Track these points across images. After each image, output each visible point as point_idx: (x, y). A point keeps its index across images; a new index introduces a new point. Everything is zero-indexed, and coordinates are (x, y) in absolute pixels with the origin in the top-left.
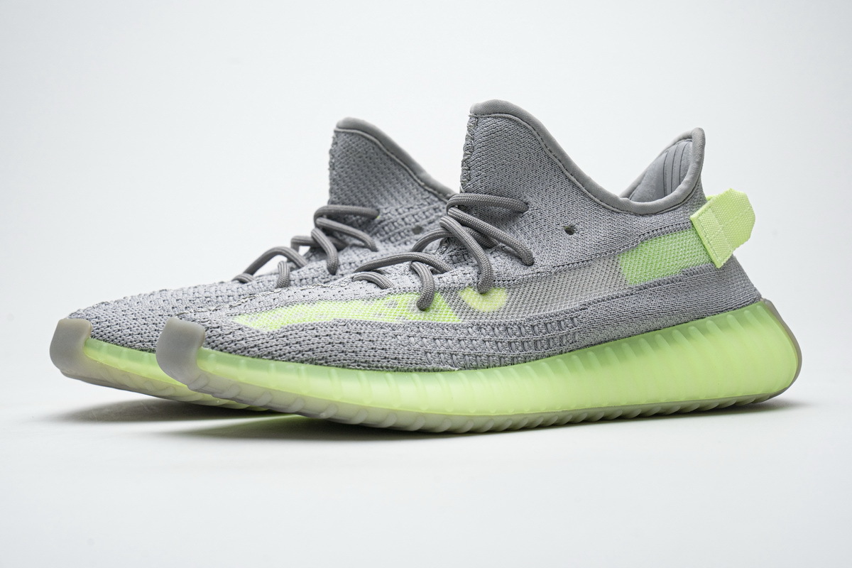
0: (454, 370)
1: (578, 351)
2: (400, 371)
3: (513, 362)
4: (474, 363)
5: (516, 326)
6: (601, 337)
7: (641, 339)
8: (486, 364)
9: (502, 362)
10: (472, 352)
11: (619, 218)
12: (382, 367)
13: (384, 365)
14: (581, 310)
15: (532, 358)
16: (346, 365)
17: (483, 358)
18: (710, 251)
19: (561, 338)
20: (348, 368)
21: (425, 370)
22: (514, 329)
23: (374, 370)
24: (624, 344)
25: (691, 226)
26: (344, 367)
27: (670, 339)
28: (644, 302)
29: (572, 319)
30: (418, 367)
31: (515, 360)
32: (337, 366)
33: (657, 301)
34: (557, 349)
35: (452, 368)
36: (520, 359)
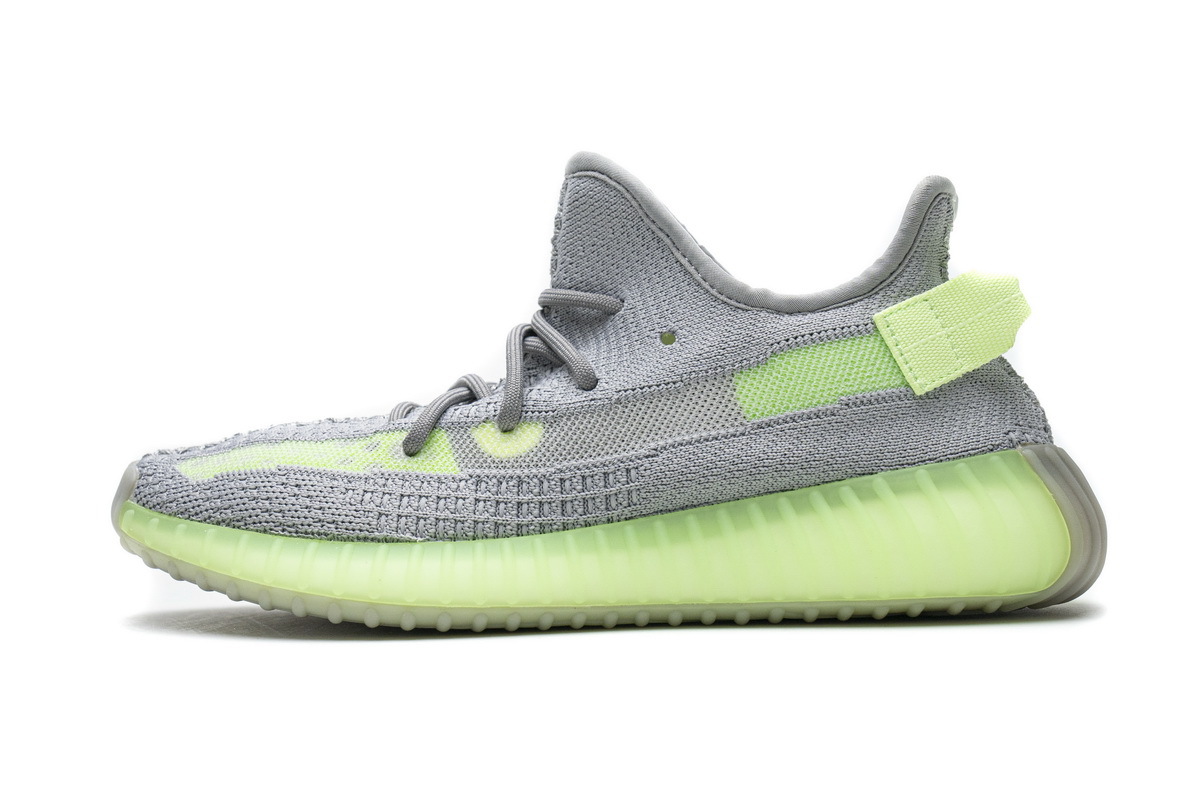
0: (416, 541)
1: (641, 519)
2: (338, 539)
3: (520, 531)
4: (452, 532)
5: (535, 480)
6: (681, 500)
7: (753, 505)
8: (471, 534)
9: (499, 531)
10: (492, 519)
11: (744, 318)
12: (313, 534)
13: (316, 530)
14: (647, 457)
15: (555, 527)
16: (267, 528)
17: (466, 524)
18: (904, 368)
19: (607, 498)
20: (271, 534)
21: (373, 540)
22: (532, 484)
23: (304, 537)
24: (722, 512)
25: (870, 329)
26: (265, 531)
27: (803, 507)
28: (760, 446)
29: (628, 471)
30: (362, 534)
31: (524, 529)
32: (257, 531)
33: (783, 446)
34: (603, 514)
35: (414, 538)
36: (532, 527)
